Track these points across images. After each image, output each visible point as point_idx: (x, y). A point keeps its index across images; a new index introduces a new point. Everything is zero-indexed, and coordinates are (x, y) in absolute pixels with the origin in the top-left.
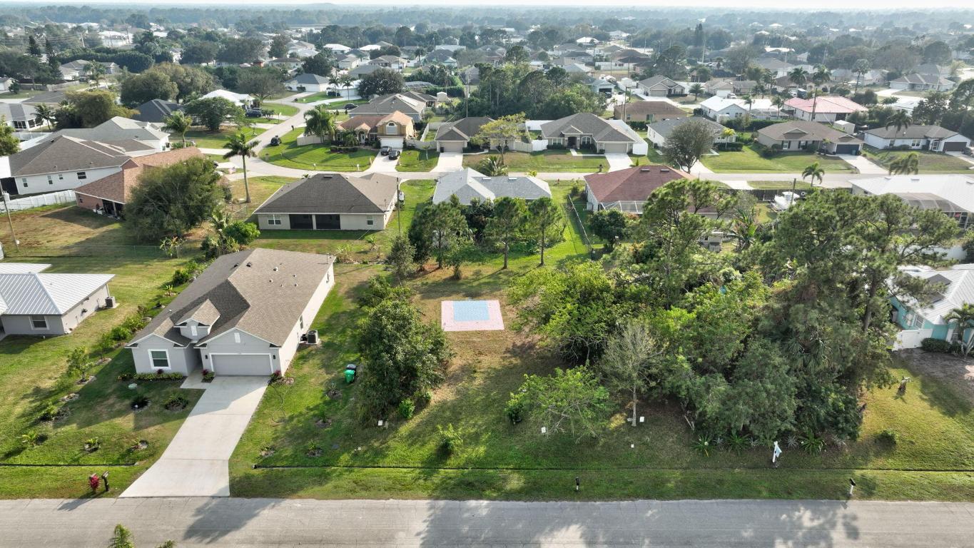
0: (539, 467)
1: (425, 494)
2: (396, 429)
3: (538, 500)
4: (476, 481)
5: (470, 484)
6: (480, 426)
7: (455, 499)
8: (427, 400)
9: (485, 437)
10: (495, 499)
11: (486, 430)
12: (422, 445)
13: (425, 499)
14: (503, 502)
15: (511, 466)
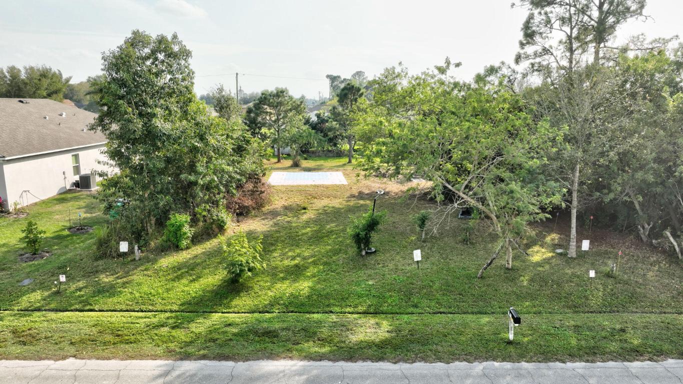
0: (415, 310)
1: (159, 351)
2: (155, 261)
3: (424, 359)
4: (283, 329)
5: (270, 334)
6: (304, 258)
7: (226, 358)
8: (221, 227)
9: (312, 270)
10: (320, 358)
11: (315, 263)
12: (193, 281)
13: (155, 357)
14: (342, 364)
15: (360, 309)
